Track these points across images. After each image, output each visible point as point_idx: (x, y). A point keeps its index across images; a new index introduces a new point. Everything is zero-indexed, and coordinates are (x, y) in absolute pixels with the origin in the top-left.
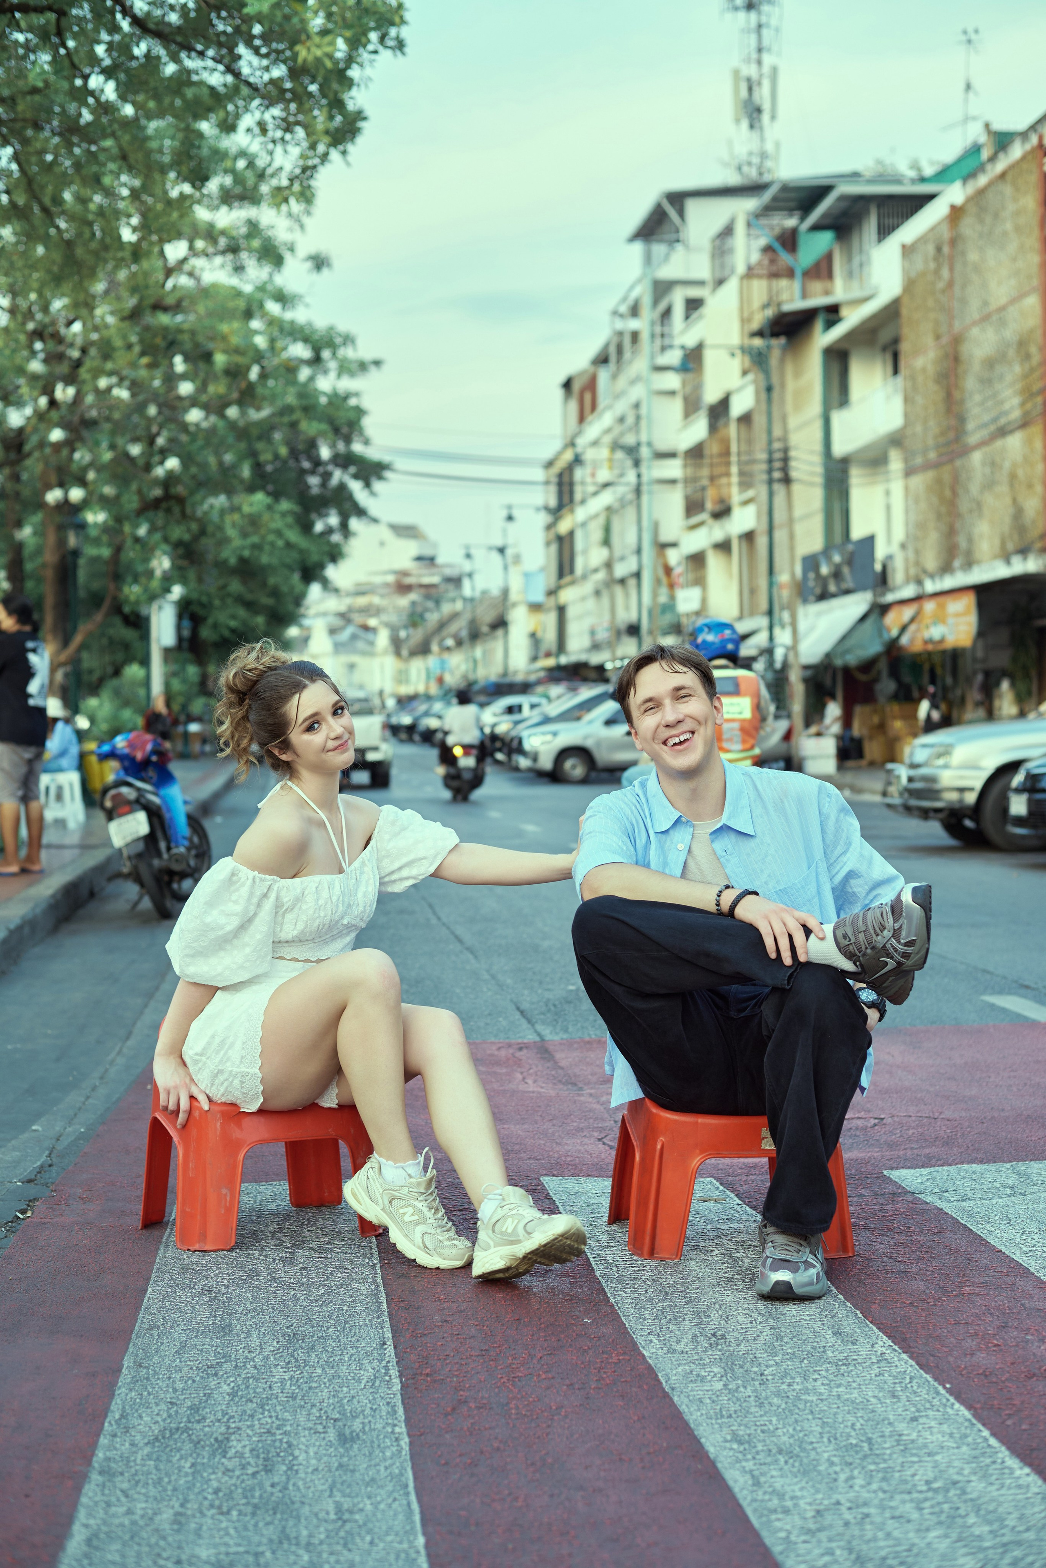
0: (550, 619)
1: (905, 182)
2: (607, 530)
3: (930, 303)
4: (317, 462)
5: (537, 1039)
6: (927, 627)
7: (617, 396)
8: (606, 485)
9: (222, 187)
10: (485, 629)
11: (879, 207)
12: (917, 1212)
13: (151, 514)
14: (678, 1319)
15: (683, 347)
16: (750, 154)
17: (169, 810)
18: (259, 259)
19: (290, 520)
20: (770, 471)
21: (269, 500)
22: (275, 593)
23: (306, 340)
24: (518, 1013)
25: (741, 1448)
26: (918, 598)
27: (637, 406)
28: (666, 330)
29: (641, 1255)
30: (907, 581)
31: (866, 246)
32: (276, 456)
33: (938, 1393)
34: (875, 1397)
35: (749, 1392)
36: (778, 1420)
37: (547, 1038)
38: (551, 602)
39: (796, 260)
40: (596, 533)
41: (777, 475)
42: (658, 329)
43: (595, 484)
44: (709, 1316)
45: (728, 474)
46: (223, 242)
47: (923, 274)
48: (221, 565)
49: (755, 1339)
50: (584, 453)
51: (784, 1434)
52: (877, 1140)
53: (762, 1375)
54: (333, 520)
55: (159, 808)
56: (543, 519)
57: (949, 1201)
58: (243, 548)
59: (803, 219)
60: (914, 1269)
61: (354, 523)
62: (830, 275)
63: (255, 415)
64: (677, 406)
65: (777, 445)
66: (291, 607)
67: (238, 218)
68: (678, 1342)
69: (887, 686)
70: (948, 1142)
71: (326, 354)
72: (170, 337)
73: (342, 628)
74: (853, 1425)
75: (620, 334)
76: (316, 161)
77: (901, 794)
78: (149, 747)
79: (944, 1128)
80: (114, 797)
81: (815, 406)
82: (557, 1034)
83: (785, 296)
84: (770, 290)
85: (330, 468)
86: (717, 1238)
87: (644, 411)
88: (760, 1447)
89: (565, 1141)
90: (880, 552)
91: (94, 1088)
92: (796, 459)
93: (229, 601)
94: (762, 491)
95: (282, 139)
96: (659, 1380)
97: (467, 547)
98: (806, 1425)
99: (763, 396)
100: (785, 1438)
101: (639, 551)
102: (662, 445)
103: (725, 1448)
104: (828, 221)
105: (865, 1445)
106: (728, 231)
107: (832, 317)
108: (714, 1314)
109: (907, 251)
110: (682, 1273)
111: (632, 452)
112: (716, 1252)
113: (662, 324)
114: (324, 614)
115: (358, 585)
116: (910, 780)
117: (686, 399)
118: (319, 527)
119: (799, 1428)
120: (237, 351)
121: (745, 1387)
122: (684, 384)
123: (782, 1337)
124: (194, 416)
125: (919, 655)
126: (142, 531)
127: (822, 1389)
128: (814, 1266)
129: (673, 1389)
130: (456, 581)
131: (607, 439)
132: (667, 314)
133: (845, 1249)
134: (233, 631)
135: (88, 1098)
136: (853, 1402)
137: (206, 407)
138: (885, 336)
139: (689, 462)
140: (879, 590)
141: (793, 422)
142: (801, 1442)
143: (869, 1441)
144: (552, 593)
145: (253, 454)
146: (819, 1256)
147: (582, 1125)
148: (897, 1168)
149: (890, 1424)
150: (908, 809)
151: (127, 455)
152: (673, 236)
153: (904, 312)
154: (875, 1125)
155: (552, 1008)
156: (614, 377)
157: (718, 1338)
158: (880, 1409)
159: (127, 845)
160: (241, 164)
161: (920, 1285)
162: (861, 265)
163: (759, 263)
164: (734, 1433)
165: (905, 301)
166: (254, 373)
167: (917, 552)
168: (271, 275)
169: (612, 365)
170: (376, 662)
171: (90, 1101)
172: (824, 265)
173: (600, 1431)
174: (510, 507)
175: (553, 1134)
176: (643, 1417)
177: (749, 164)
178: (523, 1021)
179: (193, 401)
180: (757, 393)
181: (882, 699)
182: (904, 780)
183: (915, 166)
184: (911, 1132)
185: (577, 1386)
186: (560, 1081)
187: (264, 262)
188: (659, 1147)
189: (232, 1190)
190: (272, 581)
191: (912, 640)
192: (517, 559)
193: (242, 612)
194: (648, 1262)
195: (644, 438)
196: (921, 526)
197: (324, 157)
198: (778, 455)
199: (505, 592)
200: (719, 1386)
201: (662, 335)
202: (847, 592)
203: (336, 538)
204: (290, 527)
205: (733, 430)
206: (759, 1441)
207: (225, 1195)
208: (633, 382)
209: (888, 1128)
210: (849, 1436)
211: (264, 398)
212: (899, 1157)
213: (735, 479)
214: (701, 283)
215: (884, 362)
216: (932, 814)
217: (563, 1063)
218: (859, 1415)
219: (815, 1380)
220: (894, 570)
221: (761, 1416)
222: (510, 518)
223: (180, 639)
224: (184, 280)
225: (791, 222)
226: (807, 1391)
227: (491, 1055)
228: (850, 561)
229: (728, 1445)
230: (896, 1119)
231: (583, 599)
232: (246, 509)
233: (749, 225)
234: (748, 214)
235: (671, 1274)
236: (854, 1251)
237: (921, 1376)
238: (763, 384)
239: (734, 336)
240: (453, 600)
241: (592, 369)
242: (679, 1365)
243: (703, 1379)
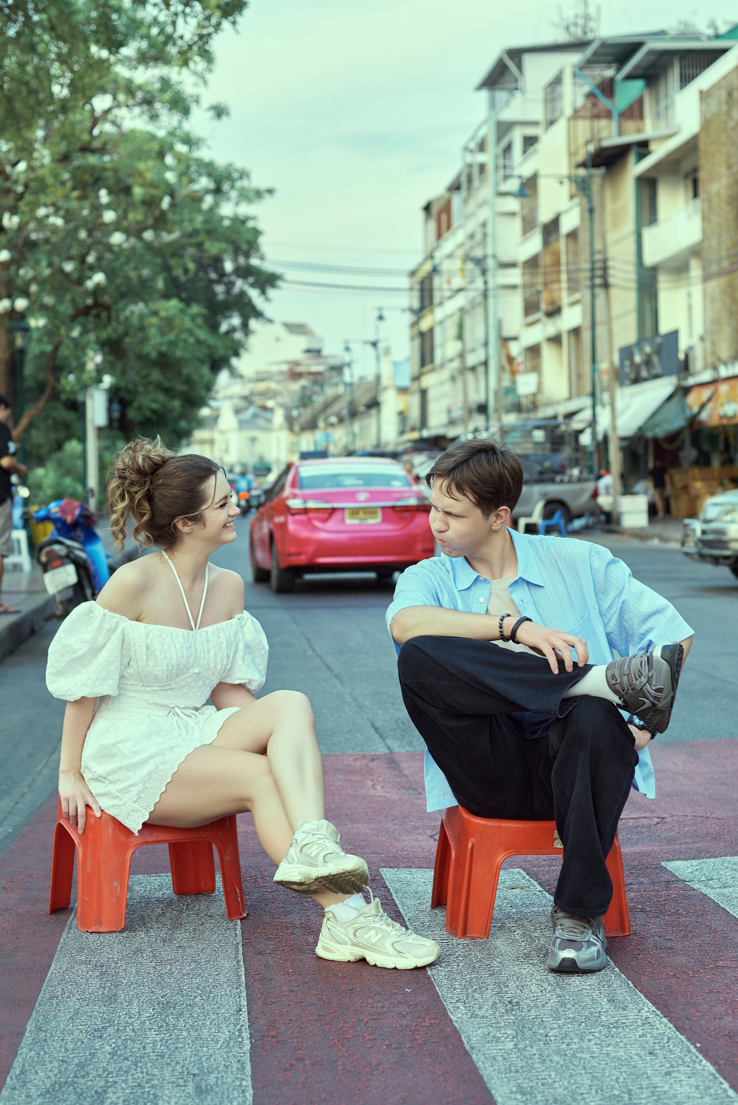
0: (415, 400)
1: (703, 38)
2: (461, 327)
3: (723, 138)
4: (222, 274)
5: (387, 751)
6: (722, 405)
7: (468, 217)
8: (460, 290)
9: (139, 50)
10: (362, 408)
11: (681, 60)
12: (685, 897)
13: (81, 319)
14: (481, 989)
15: (520, 177)
16: (576, 16)
17: (94, 563)
18: (170, 109)
19: (200, 321)
20: (592, 278)
21: (181, 305)
22: (188, 381)
23: (210, 175)
24: (373, 730)
25: (524, 1099)
26: (714, 382)
27: (484, 225)
28: (508, 162)
29: (456, 935)
30: (705, 367)
31: (671, 92)
32: (186, 271)
33: (689, 1051)
34: (637, 1055)
35: (534, 1050)
36: (556, 1075)
37: (395, 751)
38: (415, 386)
39: (613, 104)
40: (452, 330)
41: (598, 281)
42: (501, 162)
43: (450, 289)
44: (508, 986)
45: (559, 281)
46: (139, 95)
47: (717, 115)
48: (143, 358)
49: (543, 1006)
50: (441, 264)
51: (560, 1086)
52: (659, 836)
53: (546, 1036)
54: (236, 321)
55: (85, 562)
56: (408, 318)
57: (713, 888)
58: (161, 344)
59: (618, 70)
60: (679, 946)
61: (253, 324)
62: (641, 116)
63: (167, 237)
64: (517, 224)
65: (598, 257)
66: (202, 392)
67: (153, 76)
68: (480, 1008)
69: (690, 453)
70: (716, 838)
71: (226, 186)
72: (96, 174)
73: (246, 409)
74: (617, 1078)
75: (470, 166)
76: (211, 30)
77: (696, 544)
78: (77, 512)
79: (714, 825)
80: (48, 554)
81: (629, 224)
82: (403, 747)
83: (604, 134)
84: (592, 129)
85: (233, 278)
86: (520, 919)
87: (489, 229)
88: (539, 1098)
89: (402, 838)
90: (683, 344)
91: (23, 795)
92: (614, 268)
93: (151, 388)
94: (586, 294)
95: (183, 12)
96: (462, 1041)
97: (346, 342)
98: (579, 1079)
99: (587, 216)
100: (560, 1090)
101: (486, 344)
102: (505, 257)
103: (511, 1099)
104: (639, 72)
105: (626, 1095)
106: (557, 81)
107: (643, 150)
108: (511, 984)
109: (704, 96)
110: (489, 949)
111: (480, 262)
112: (518, 931)
113: (505, 157)
114: (231, 397)
115: (258, 373)
116: (704, 532)
117: (524, 219)
118: (224, 327)
119: (572, 1081)
120: (152, 185)
121: (532, 1047)
122: (522, 207)
123: (566, 1004)
124: (117, 238)
125: (716, 428)
126: (75, 333)
127: (595, 1048)
128: (595, 945)
129: (472, 1048)
130: (338, 369)
131: (460, 253)
132: (508, 149)
133: (623, 929)
134: (154, 412)
135: (17, 803)
136: (619, 1059)
137: (127, 232)
138: (686, 166)
139: (526, 271)
140: (682, 375)
141: (611, 238)
142: (574, 1093)
143: (630, 1092)
144: (416, 378)
145: (166, 268)
146: (600, 936)
147: (418, 824)
148: (673, 860)
149: (647, 1078)
150: (702, 557)
151: (61, 271)
152: (513, 85)
153: (702, 146)
154: (658, 823)
155: (401, 726)
156: (466, 201)
157: (513, 1005)
158: (640, 1065)
159: (59, 592)
160: (155, 31)
161: (682, 959)
162: (667, 108)
163: (584, 107)
164: (519, 1086)
165: (703, 137)
166: (166, 203)
167: (713, 344)
168: (180, 122)
169: (464, 192)
170: (273, 437)
171: (19, 806)
172: (636, 109)
173: (410, 1084)
174: (380, 309)
175: (394, 832)
176: (446, 1072)
177: (576, 25)
178: (377, 736)
179: (117, 226)
180: (582, 214)
181: (685, 465)
182: (699, 533)
183: (713, 25)
184: (687, 829)
185: (394, 1046)
186: (403, 787)
187: (175, 112)
188: (470, 846)
189: (122, 884)
190: (185, 371)
191: (711, 416)
192: (387, 351)
193: (161, 397)
194: (461, 941)
195: (490, 251)
196: (716, 322)
197: (218, 27)
198: (598, 265)
199: (378, 378)
200: (510, 1045)
201: (505, 167)
202: (656, 377)
203: (238, 335)
204: (200, 327)
205: (562, 244)
206: (539, 1092)
207: (117, 887)
208: (481, 205)
209: (668, 825)
210: (613, 1088)
211: (175, 223)
212: (675, 850)
213: (564, 285)
214: (535, 124)
215: (686, 187)
216: (722, 561)
217: (407, 772)
218: (623, 1070)
219: (590, 1040)
220: (694, 358)
221: (543, 1071)
222: (381, 318)
223: (110, 419)
224: (108, 127)
225: (609, 73)
226: (581, 1050)
227: (348, 765)
228: (658, 351)
229: (513, 1096)
230: (675, 818)
231: (441, 383)
232: (163, 314)
233: (575, 75)
234: (574, 66)
235: (479, 951)
236: (630, 930)
237: (677, 1037)
238: (586, 206)
239: (564, 168)
240: (336, 385)
241: (447, 195)
242: (479, 1028)
243: (497, 1040)
